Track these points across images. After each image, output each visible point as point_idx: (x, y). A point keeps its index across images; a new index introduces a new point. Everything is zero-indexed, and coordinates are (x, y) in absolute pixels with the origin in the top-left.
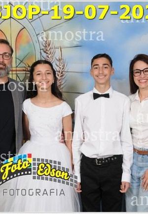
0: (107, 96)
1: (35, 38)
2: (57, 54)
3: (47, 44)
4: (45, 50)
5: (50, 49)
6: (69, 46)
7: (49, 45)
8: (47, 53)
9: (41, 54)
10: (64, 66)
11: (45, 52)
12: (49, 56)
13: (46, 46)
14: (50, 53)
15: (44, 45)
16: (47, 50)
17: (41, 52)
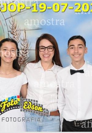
0: (82, 71)
1: (3, 22)
2: (22, 36)
3: (14, 27)
4: (12, 32)
5: (16, 31)
6: (31, 29)
7: (15, 28)
8: (14, 35)
9: (9, 35)
10: (27, 45)
11: (12, 34)
12: (16, 37)
13: (13, 29)
14: (16, 34)
15: (11, 28)
16: (14, 32)
17: (8, 34)
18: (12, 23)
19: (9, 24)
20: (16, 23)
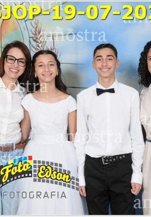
0: (112, 91)
2: (49, 43)
3: (37, 32)
4: (34, 38)
5: (40, 38)
7: (39, 33)
8: (37, 42)
9: (30, 43)
11: (35, 41)
12: (40, 45)
13: (36, 34)
14: (41, 42)
15: (34, 33)
16: (37, 38)
17: (30, 41)
18: (35, 26)
19: (30, 27)
20: (40, 26)
